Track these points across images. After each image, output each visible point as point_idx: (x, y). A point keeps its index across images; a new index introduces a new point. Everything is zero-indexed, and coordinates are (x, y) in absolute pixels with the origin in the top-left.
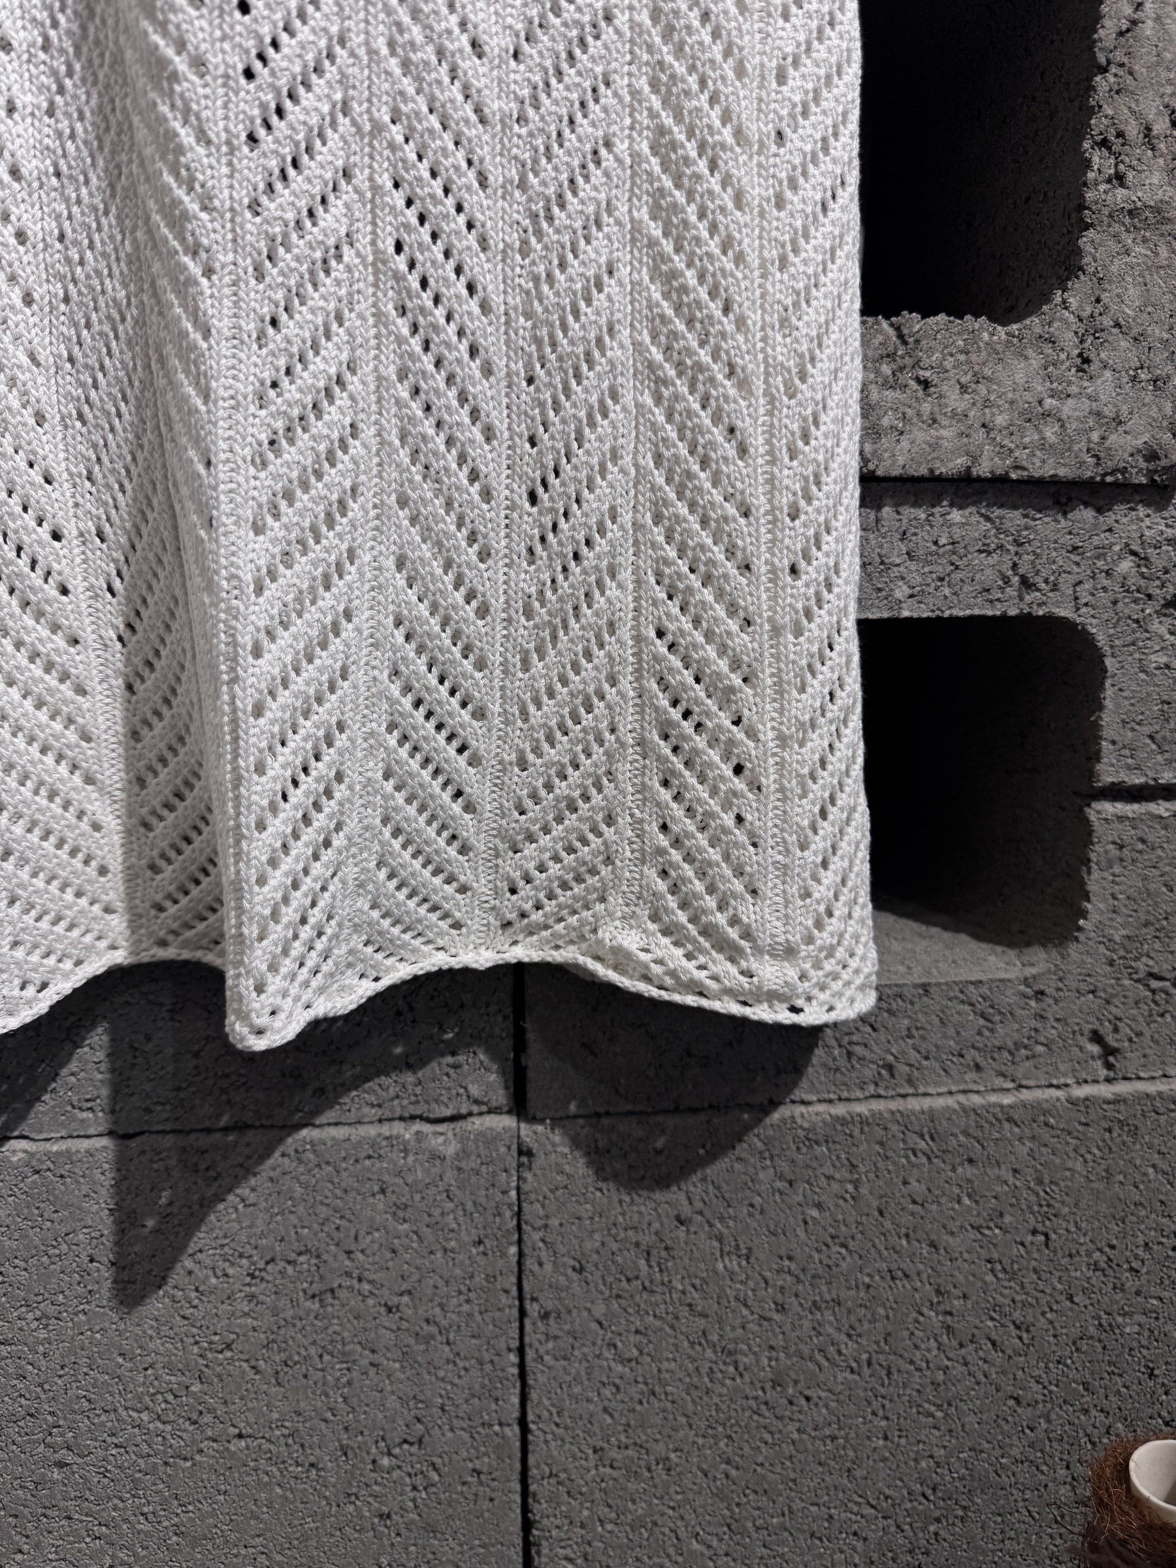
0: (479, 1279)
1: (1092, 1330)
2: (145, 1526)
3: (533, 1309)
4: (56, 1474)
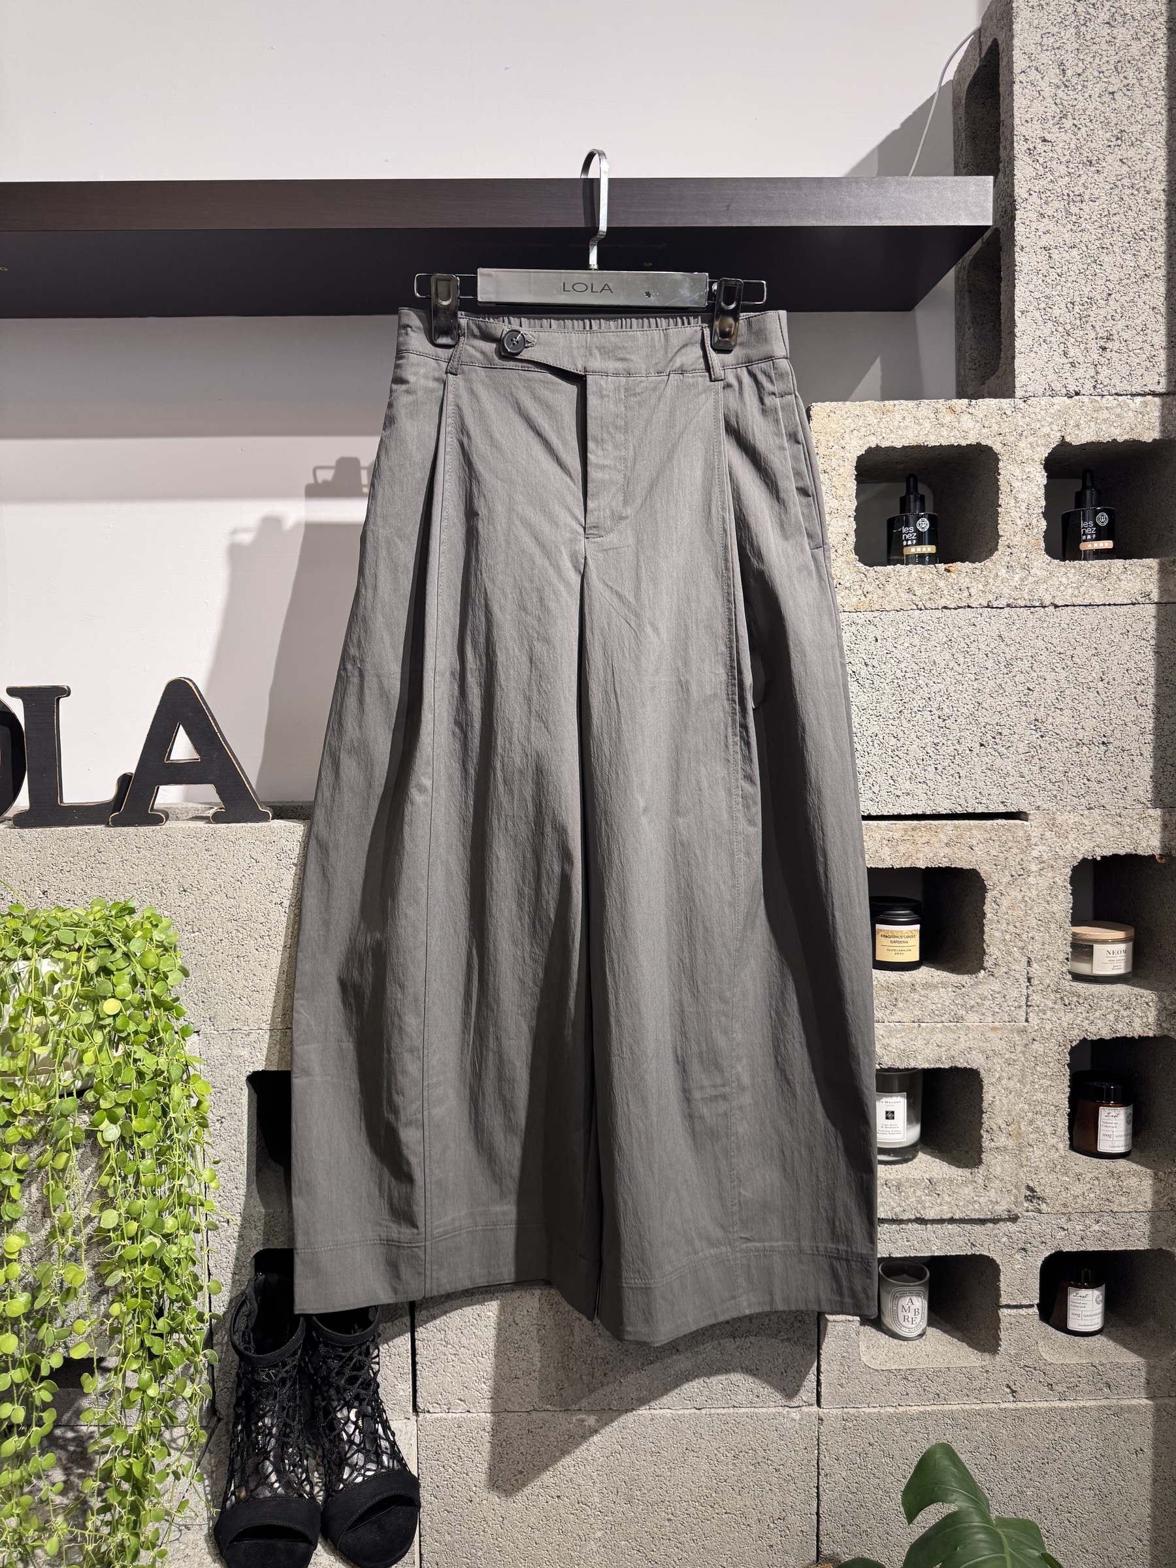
0: (805, 1461)
2: (693, 1545)
3: (822, 1472)
4: (667, 1523)
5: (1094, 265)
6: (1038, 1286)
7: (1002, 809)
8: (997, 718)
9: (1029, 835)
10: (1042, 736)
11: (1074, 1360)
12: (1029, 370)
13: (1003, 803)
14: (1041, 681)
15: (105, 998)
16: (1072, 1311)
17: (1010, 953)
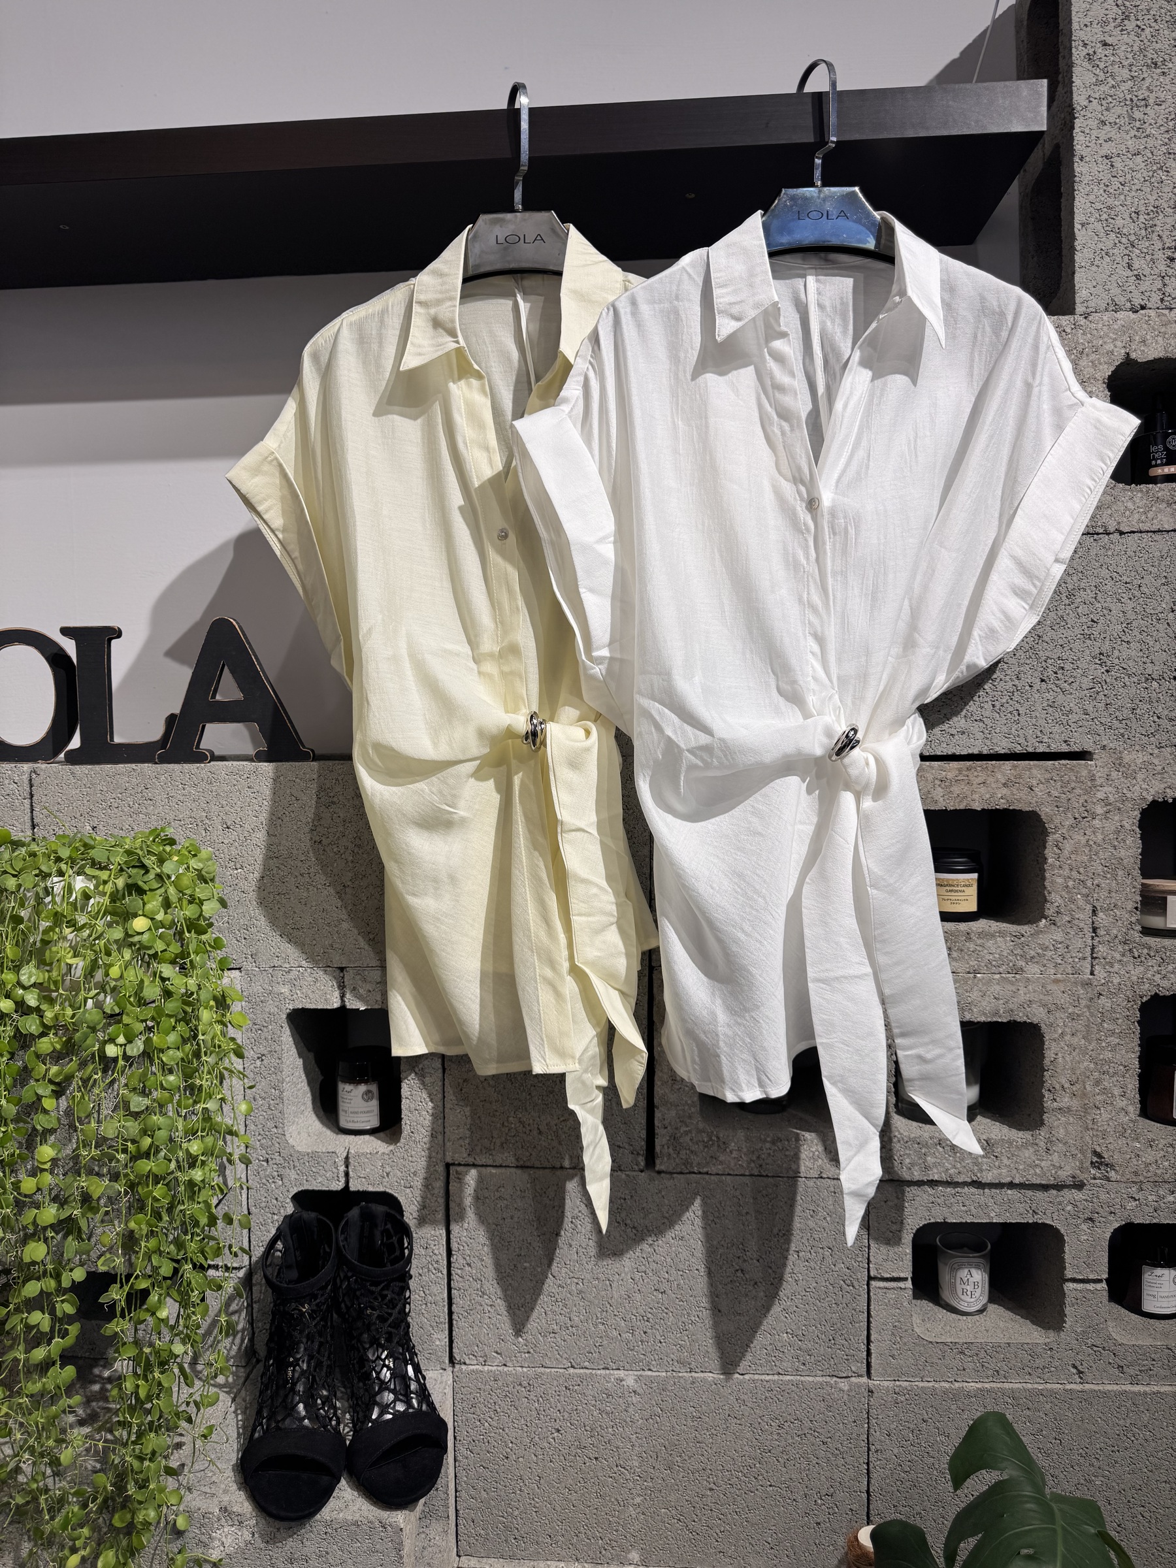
0: (854, 1435)
1: (1082, 1481)
3: (872, 1448)
4: (709, 1493)
5: (1160, 172)
6: (1106, 1260)
7: (1065, 748)
8: (1058, 652)
9: (1094, 775)
10: (1107, 671)
11: (1148, 1342)
12: (1090, 285)
13: (1065, 742)
14: (1105, 612)
15: (135, 915)
16: (1147, 1291)
17: (1073, 901)
